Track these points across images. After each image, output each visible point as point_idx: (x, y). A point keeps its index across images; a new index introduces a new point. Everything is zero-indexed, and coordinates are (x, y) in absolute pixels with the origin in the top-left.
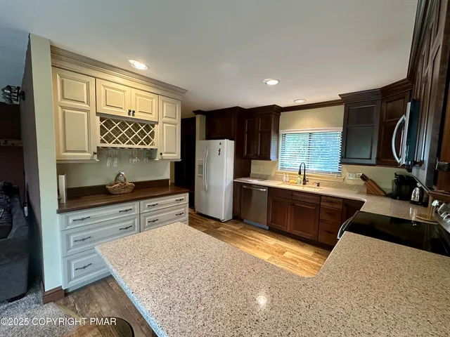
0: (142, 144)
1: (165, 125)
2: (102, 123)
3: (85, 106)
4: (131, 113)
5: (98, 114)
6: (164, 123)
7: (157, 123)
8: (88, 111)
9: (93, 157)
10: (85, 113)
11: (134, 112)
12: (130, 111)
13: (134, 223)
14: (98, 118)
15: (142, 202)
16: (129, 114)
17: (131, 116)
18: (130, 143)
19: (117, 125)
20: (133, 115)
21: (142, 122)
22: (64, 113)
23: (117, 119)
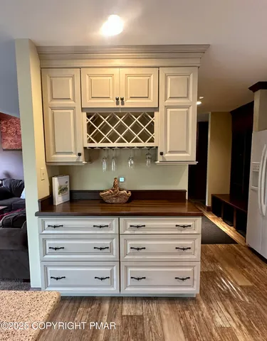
0: (137, 141)
1: (169, 110)
2: (89, 120)
3: (71, 103)
4: (120, 101)
5: (83, 109)
6: (167, 107)
7: (157, 109)
8: (73, 108)
9: (78, 159)
10: (71, 111)
11: (122, 99)
12: (117, 99)
13: (111, 244)
14: (85, 114)
15: (122, 219)
16: (117, 104)
17: (120, 106)
18: (121, 141)
19: (105, 120)
20: (123, 104)
21: (136, 112)
22: (53, 114)
23: (105, 112)
